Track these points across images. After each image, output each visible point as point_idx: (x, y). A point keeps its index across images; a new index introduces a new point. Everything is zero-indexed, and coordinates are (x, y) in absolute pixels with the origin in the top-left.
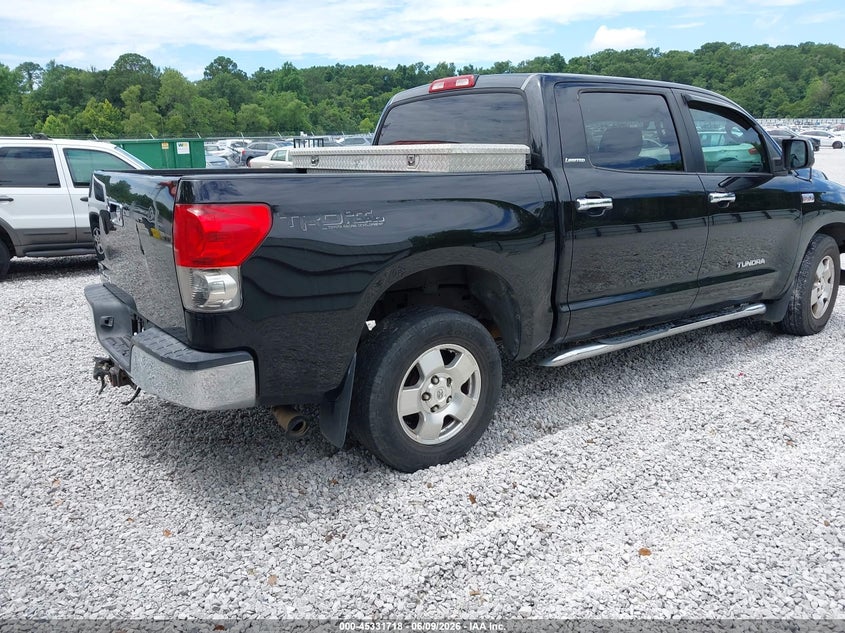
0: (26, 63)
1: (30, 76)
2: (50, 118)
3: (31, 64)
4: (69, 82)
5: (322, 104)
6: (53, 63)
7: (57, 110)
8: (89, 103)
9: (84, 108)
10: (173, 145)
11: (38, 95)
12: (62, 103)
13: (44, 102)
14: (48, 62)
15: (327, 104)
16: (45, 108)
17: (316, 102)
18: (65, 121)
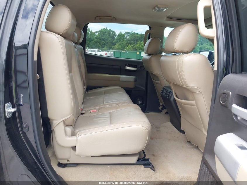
0: (127, 32)
1: (127, 35)
2: (129, 46)
3: (128, 32)
4: (135, 37)
5: (204, 45)
6: (132, 32)
7: (131, 44)
8: (138, 43)
9: (137, 44)
10: (140, 53)
11: (128, 40)
12: (132, 42)
13: (128, 42)
14: (131, 31)
15: (206, 45)
16: (128, 43)
17: (202, 44)
18: (132, 47)
